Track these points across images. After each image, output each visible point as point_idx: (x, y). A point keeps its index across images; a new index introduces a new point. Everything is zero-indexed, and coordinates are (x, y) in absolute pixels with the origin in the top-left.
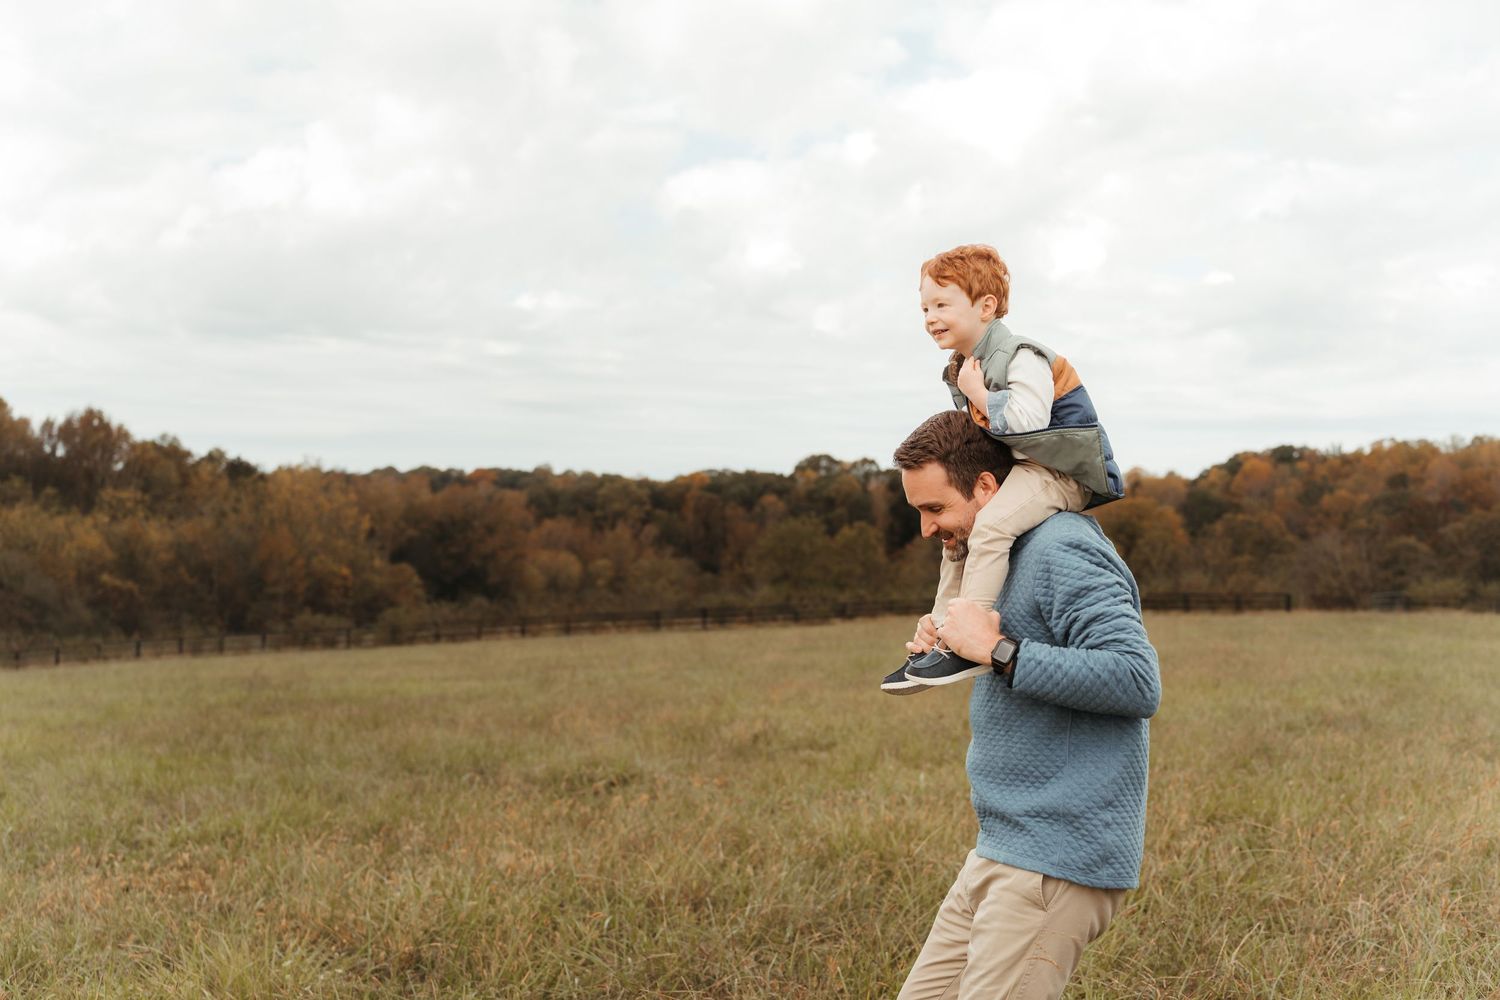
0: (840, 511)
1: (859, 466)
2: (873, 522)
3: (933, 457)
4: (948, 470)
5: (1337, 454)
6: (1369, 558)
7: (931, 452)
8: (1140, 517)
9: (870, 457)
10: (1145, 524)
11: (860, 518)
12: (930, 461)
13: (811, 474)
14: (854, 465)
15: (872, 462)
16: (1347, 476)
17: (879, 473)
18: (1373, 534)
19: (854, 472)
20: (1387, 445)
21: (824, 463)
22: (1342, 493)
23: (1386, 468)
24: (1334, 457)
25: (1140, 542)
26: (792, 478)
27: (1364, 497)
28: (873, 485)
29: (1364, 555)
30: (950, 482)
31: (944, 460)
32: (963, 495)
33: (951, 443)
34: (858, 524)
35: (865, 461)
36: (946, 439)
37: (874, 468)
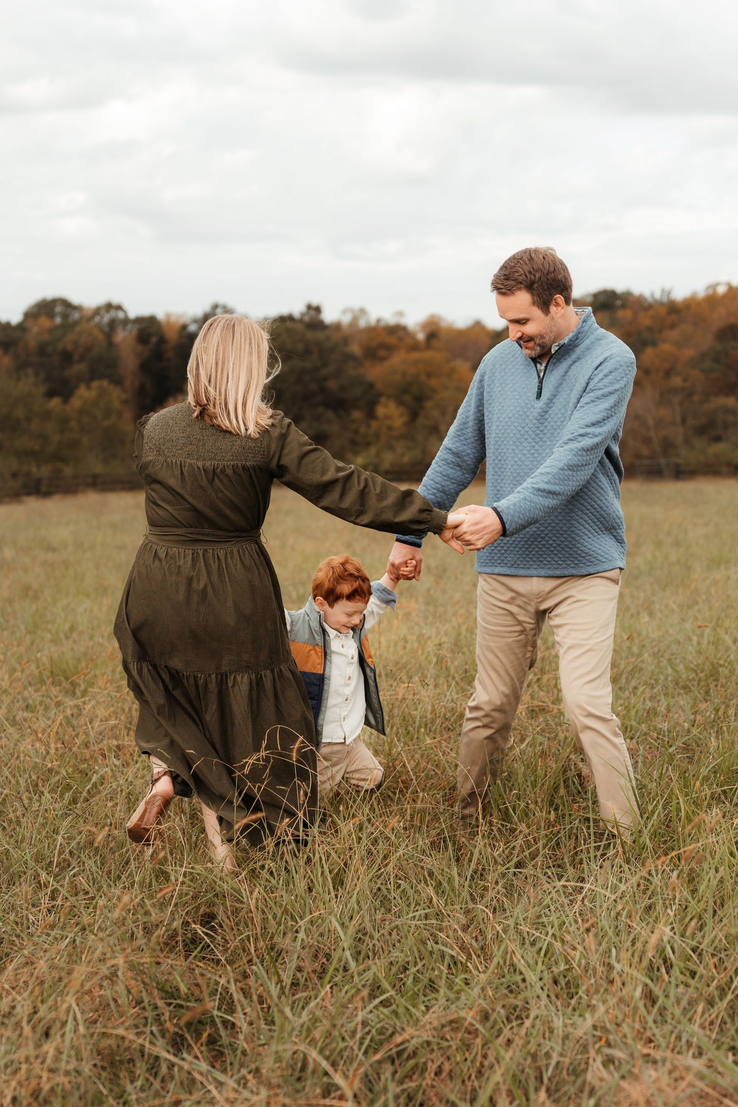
0: (79, 368)
1: (103, 311)
2: (117, 381)
3: (522, 286)
4: (532, 294)
5: (665, 300)
6: (684, 421)
7: (521, 283)
8: (429, 375)
9: (115, 301)
10: (434, 382)
11: (101, 377)
12: (520, 289)
13: (44, 322)
14: (97, 311)
15: (119, 308)
16: (673, 326)
17: (126, 321)
18: (690, 394)
19: (97, 319)
20: (721, 290)
21: (59, 309)
22: (666, 347)
23: (719, 318)
24: (661, 304)
25: (429, 404)
26: (21, 327)
27: (689, 353)
28: (120, 336)
29: (678, 419)
30: (534, 303)
31: (530, 287)
32: (543, 312)
33: (535, 276)
34: (95, 384)
35: (109, 307)
36: (530, 272)
37: (121, 315)
